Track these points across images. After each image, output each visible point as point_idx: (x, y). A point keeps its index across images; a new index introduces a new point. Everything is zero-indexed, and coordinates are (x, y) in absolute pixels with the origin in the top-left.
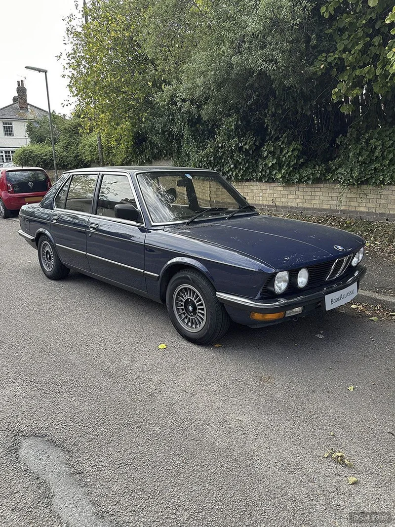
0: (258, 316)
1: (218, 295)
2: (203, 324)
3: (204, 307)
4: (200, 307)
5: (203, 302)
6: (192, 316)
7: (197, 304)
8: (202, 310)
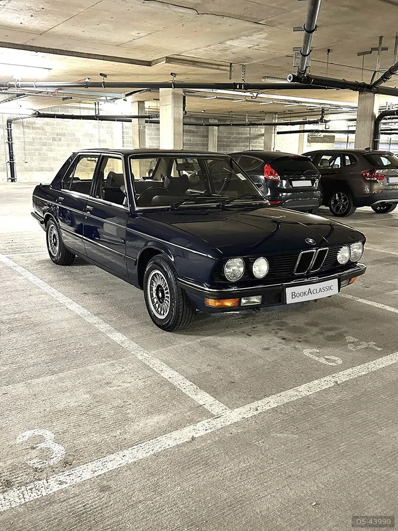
2: (168, 311)
3: (169, 295)
4: (167, 295)
5: (168, 290)
6: (161, 303)
7: (165, 292)
8: (168, 297)
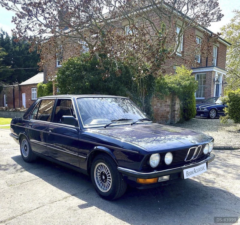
0: (141, 181)
1: (118, 168)
2: (110, 188)
3: (111, 177)
4: (109, 177)
5: (110, 174)
6: (104, 182)
7: (107, 175)
8: (110, 179)
